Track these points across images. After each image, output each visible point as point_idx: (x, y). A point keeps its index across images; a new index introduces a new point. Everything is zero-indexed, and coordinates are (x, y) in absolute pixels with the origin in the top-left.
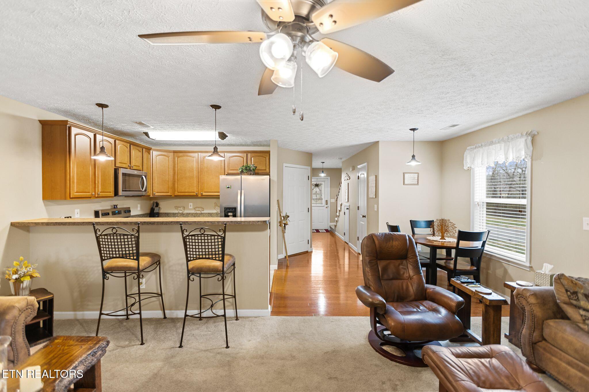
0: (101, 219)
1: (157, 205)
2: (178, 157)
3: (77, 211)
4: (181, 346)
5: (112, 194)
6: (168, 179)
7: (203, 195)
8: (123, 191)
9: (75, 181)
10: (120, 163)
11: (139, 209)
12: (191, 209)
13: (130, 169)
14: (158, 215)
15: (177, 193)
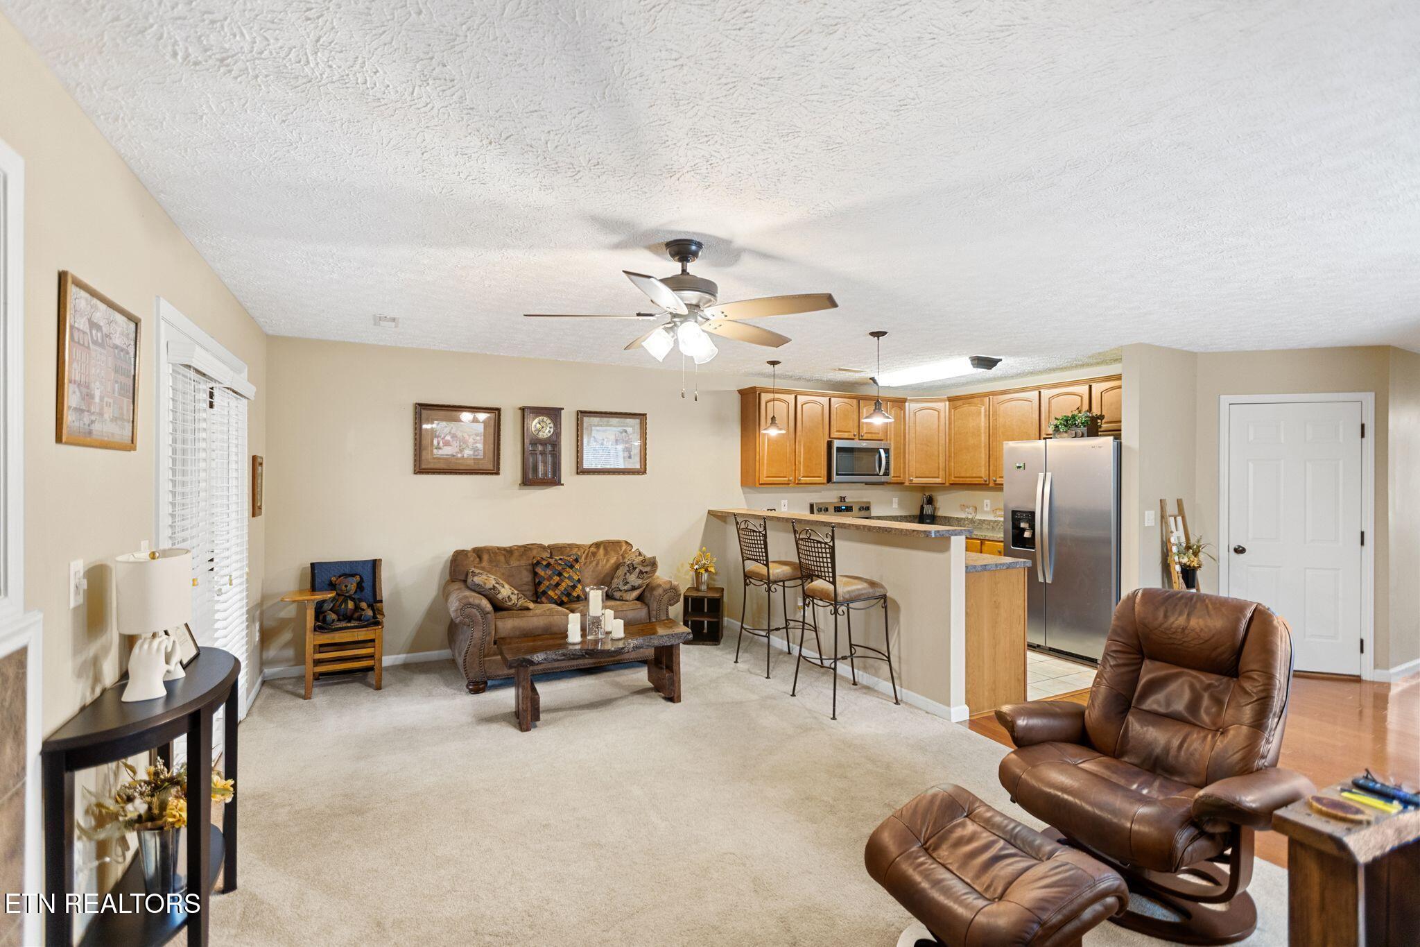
0: (817, 517)
1: (930, 501)
2: (955, 408)
3: (784, 502)
4: (793, 695)
5: (825, 481)
6: (936, 453)
7: (998, 482)
8: (837, 474)
9: (765, 462)
10: (837, 431)
11: (895, 506)
12: (987, 512)
13: (859, 440)
14: (933, 519)
15: (953, 479)
